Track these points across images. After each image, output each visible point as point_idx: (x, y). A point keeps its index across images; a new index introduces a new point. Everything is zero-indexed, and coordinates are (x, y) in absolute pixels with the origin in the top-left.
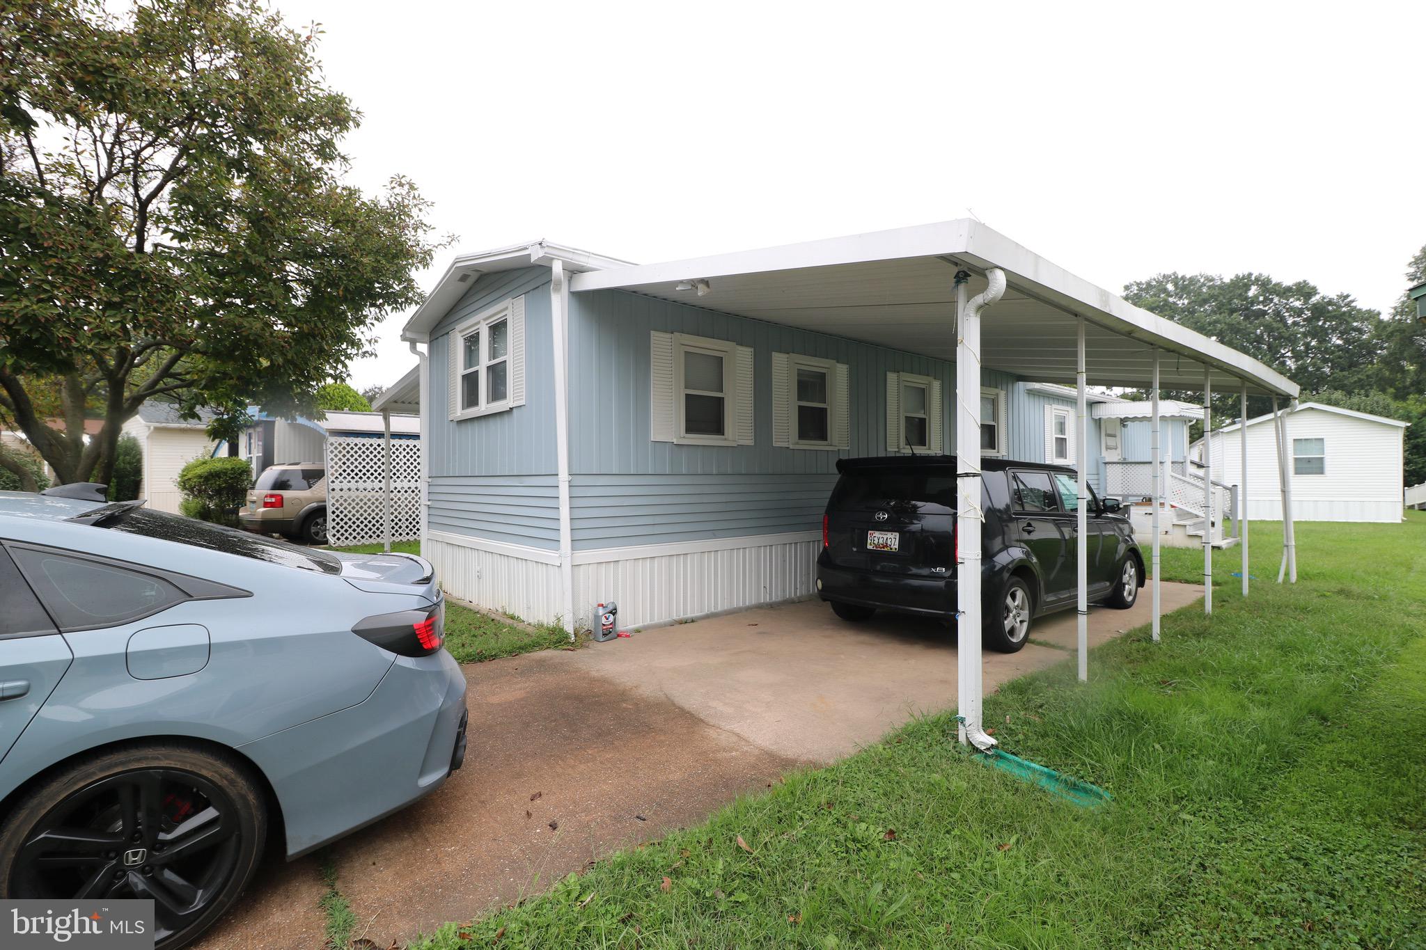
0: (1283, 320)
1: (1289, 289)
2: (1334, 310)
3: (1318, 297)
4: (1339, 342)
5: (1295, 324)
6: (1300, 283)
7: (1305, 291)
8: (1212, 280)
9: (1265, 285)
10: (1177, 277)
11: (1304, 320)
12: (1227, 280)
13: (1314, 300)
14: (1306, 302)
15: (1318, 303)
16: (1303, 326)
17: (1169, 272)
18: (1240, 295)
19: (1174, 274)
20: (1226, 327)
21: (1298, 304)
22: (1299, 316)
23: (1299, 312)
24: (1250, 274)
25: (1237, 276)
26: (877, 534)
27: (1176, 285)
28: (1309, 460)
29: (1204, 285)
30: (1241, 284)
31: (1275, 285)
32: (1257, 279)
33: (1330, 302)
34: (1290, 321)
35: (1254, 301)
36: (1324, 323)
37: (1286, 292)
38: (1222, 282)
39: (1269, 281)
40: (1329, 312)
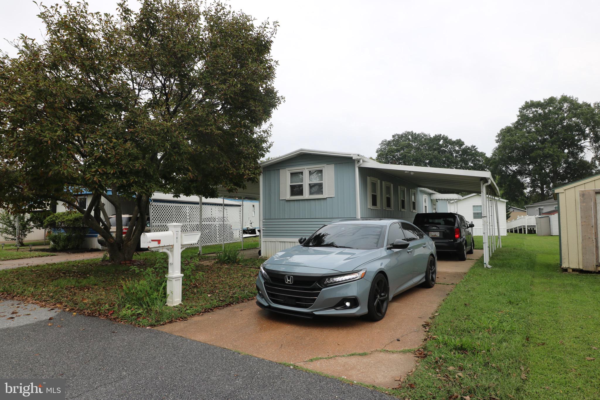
0: (452, 154)
1: (454, 142)
2: (470, 152)
3: (464, 146)
4: (472, 165)
5: (456, 156)
6: (458, 140)
7: (459, 143)
8: (426, 136)
9: (445, 139)
10: (413, 133)
11: (460, 155)
12: (432, 136)
13: (464, 147)
14: (460, 148)
15: (464, 148)
16: (459, 158)
17: (410, 131)
18: (437, 143)
19: (412, 132)
20: (433, 157)
21: (457, 148)
22: (458, 153)
23: (457, 152)
24: (441, 135)
25: (436, 135)
26: (432, 233)
27: (412, 136)
28: (478, 213)
29: (423, 137)
30: (438, 138)
31: (449, 140)
32: (443, 137)
33: (469, 148)
34: (454, 155)
35: (441, 146)
36: (466, 157)
37: (453, 143)
38: (430, 137)
39: (447, 138)
40: (468, 152)
